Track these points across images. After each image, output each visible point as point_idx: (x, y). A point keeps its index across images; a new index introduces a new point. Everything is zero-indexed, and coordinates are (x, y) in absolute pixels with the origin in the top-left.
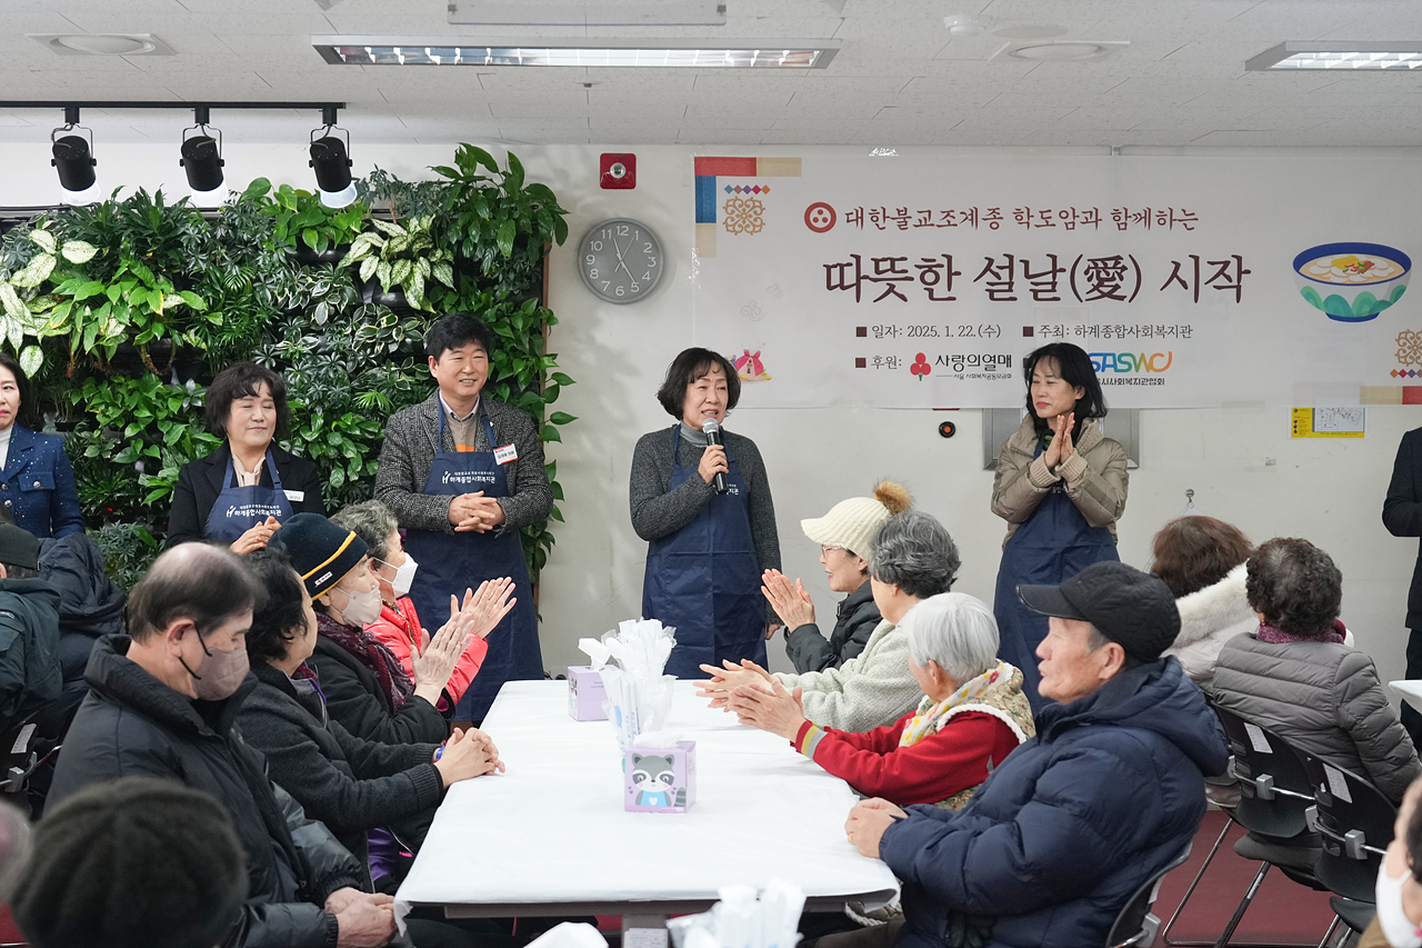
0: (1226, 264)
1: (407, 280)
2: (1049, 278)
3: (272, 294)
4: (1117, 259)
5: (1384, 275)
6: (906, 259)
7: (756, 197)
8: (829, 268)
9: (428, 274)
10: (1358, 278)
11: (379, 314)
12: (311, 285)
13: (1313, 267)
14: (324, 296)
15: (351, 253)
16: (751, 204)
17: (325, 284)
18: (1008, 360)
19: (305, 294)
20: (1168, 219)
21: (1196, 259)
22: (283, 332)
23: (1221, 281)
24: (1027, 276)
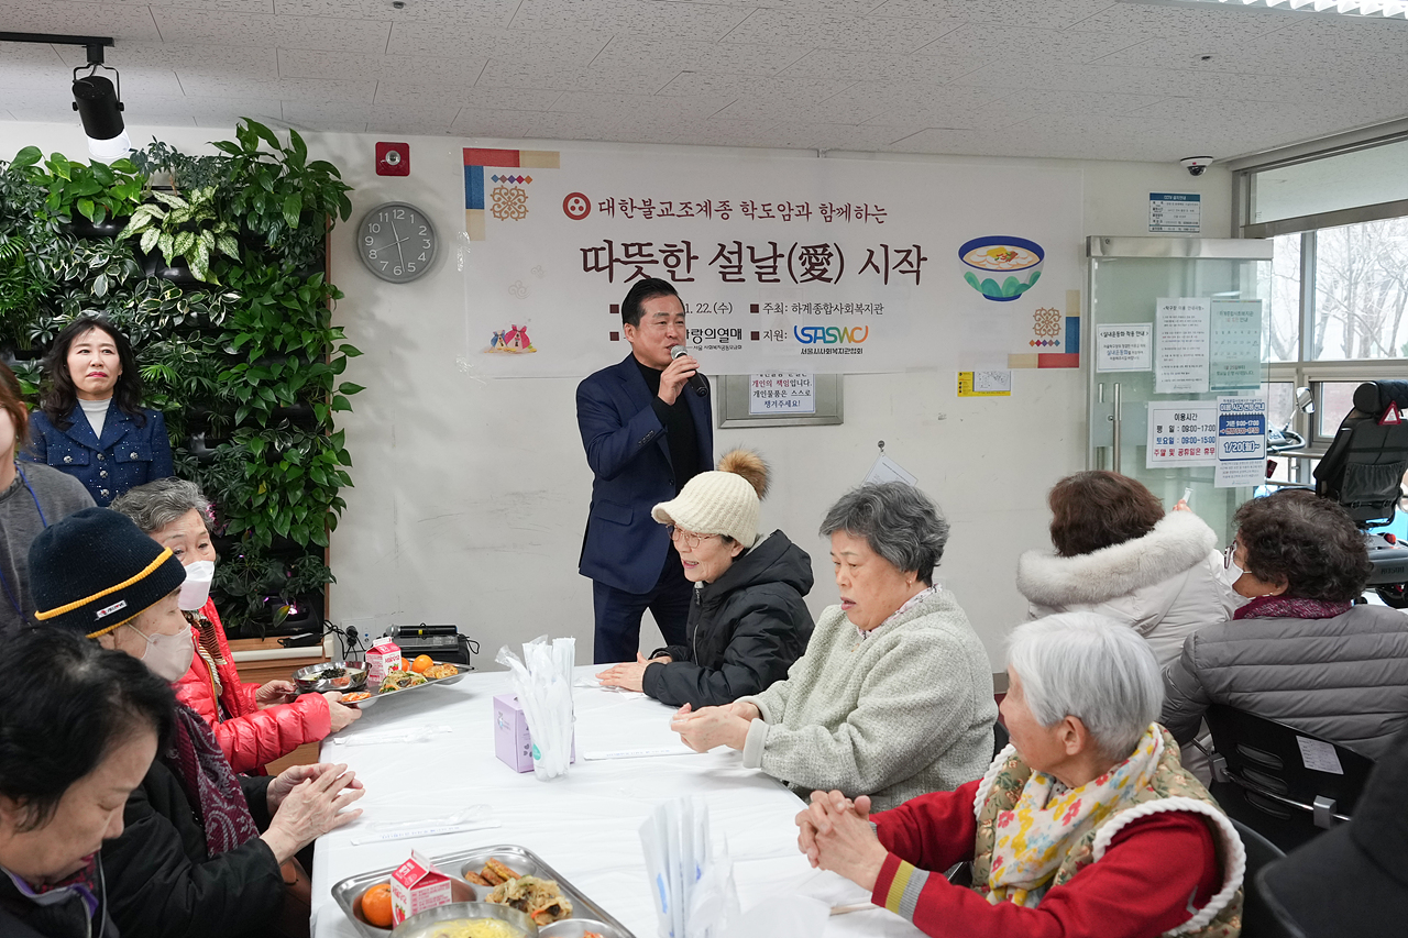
0: (909, 252)
1: (190, 251)
2: (771, 262)
3: (47, 267)
4: (825, 246)
5: (1025, 263)
6: (651, 244)
7: (520, 186)
8: (585, 252)
9: (212, 246)
10: (1005, 266)
11: (162, 288)
12: (89, 257)
13: (973, 256)
14: (102, 269)
15: (130, 225)
16: (515, 192)
17: (104, 256)
18: (739, 333)
19: (83, 266)
20: (863, 213)
21: (886, 247)
22: (60, 304)
23: (905, 267)
24: (753, 261)
